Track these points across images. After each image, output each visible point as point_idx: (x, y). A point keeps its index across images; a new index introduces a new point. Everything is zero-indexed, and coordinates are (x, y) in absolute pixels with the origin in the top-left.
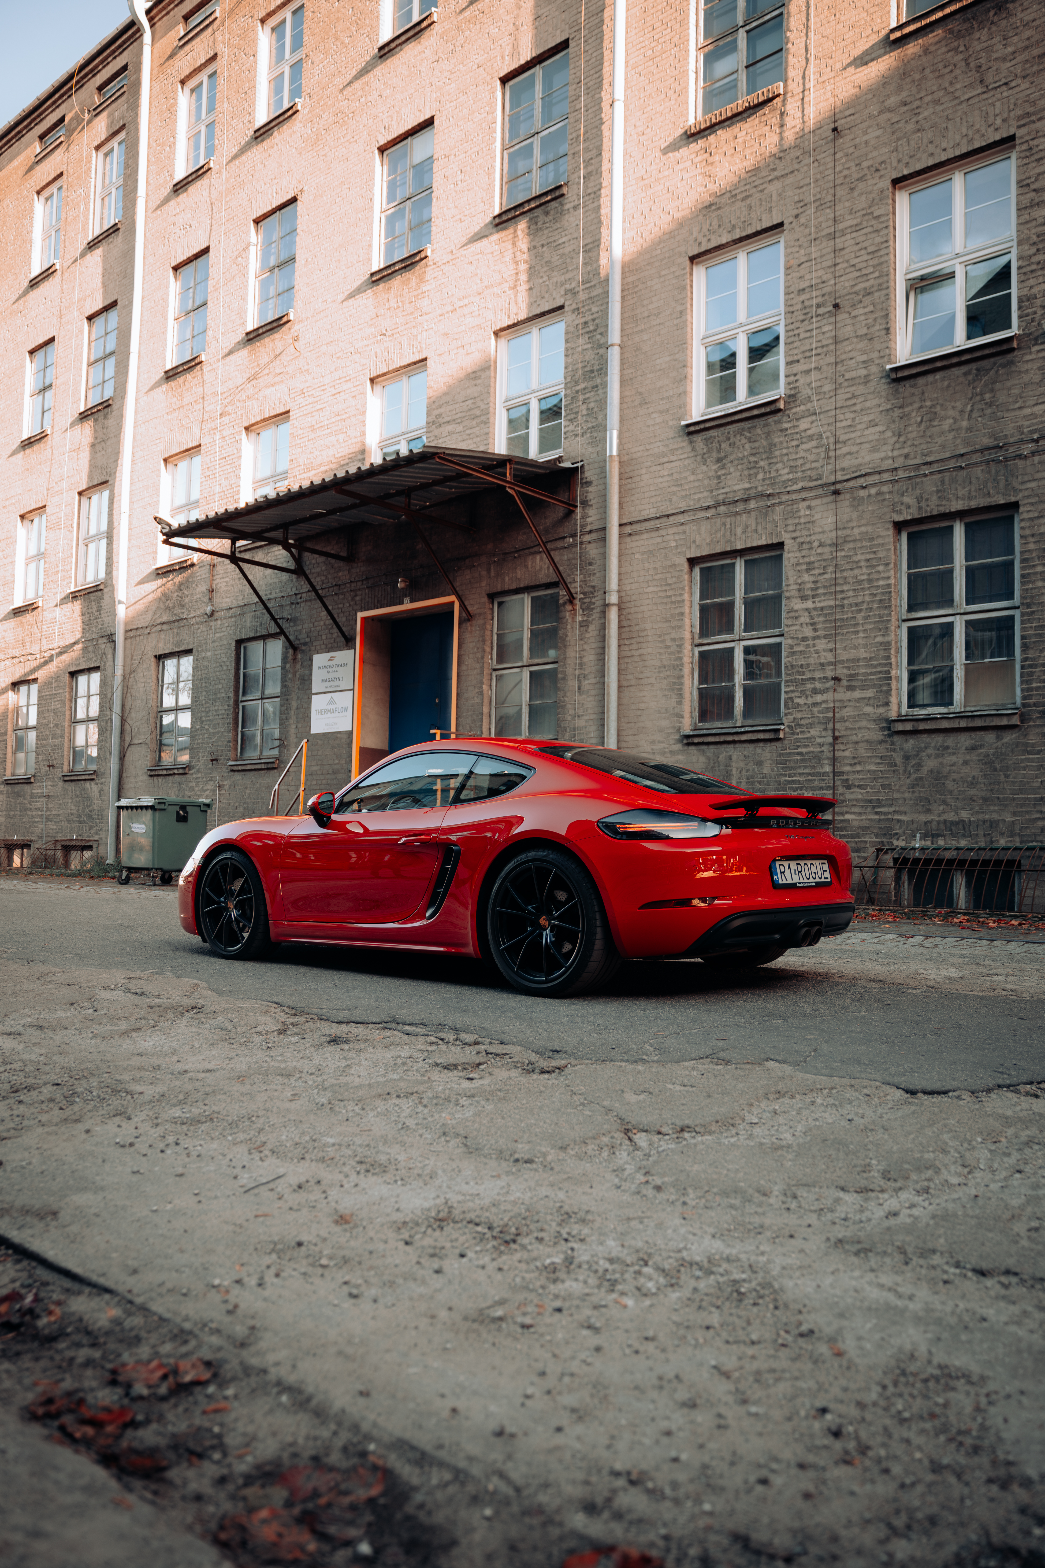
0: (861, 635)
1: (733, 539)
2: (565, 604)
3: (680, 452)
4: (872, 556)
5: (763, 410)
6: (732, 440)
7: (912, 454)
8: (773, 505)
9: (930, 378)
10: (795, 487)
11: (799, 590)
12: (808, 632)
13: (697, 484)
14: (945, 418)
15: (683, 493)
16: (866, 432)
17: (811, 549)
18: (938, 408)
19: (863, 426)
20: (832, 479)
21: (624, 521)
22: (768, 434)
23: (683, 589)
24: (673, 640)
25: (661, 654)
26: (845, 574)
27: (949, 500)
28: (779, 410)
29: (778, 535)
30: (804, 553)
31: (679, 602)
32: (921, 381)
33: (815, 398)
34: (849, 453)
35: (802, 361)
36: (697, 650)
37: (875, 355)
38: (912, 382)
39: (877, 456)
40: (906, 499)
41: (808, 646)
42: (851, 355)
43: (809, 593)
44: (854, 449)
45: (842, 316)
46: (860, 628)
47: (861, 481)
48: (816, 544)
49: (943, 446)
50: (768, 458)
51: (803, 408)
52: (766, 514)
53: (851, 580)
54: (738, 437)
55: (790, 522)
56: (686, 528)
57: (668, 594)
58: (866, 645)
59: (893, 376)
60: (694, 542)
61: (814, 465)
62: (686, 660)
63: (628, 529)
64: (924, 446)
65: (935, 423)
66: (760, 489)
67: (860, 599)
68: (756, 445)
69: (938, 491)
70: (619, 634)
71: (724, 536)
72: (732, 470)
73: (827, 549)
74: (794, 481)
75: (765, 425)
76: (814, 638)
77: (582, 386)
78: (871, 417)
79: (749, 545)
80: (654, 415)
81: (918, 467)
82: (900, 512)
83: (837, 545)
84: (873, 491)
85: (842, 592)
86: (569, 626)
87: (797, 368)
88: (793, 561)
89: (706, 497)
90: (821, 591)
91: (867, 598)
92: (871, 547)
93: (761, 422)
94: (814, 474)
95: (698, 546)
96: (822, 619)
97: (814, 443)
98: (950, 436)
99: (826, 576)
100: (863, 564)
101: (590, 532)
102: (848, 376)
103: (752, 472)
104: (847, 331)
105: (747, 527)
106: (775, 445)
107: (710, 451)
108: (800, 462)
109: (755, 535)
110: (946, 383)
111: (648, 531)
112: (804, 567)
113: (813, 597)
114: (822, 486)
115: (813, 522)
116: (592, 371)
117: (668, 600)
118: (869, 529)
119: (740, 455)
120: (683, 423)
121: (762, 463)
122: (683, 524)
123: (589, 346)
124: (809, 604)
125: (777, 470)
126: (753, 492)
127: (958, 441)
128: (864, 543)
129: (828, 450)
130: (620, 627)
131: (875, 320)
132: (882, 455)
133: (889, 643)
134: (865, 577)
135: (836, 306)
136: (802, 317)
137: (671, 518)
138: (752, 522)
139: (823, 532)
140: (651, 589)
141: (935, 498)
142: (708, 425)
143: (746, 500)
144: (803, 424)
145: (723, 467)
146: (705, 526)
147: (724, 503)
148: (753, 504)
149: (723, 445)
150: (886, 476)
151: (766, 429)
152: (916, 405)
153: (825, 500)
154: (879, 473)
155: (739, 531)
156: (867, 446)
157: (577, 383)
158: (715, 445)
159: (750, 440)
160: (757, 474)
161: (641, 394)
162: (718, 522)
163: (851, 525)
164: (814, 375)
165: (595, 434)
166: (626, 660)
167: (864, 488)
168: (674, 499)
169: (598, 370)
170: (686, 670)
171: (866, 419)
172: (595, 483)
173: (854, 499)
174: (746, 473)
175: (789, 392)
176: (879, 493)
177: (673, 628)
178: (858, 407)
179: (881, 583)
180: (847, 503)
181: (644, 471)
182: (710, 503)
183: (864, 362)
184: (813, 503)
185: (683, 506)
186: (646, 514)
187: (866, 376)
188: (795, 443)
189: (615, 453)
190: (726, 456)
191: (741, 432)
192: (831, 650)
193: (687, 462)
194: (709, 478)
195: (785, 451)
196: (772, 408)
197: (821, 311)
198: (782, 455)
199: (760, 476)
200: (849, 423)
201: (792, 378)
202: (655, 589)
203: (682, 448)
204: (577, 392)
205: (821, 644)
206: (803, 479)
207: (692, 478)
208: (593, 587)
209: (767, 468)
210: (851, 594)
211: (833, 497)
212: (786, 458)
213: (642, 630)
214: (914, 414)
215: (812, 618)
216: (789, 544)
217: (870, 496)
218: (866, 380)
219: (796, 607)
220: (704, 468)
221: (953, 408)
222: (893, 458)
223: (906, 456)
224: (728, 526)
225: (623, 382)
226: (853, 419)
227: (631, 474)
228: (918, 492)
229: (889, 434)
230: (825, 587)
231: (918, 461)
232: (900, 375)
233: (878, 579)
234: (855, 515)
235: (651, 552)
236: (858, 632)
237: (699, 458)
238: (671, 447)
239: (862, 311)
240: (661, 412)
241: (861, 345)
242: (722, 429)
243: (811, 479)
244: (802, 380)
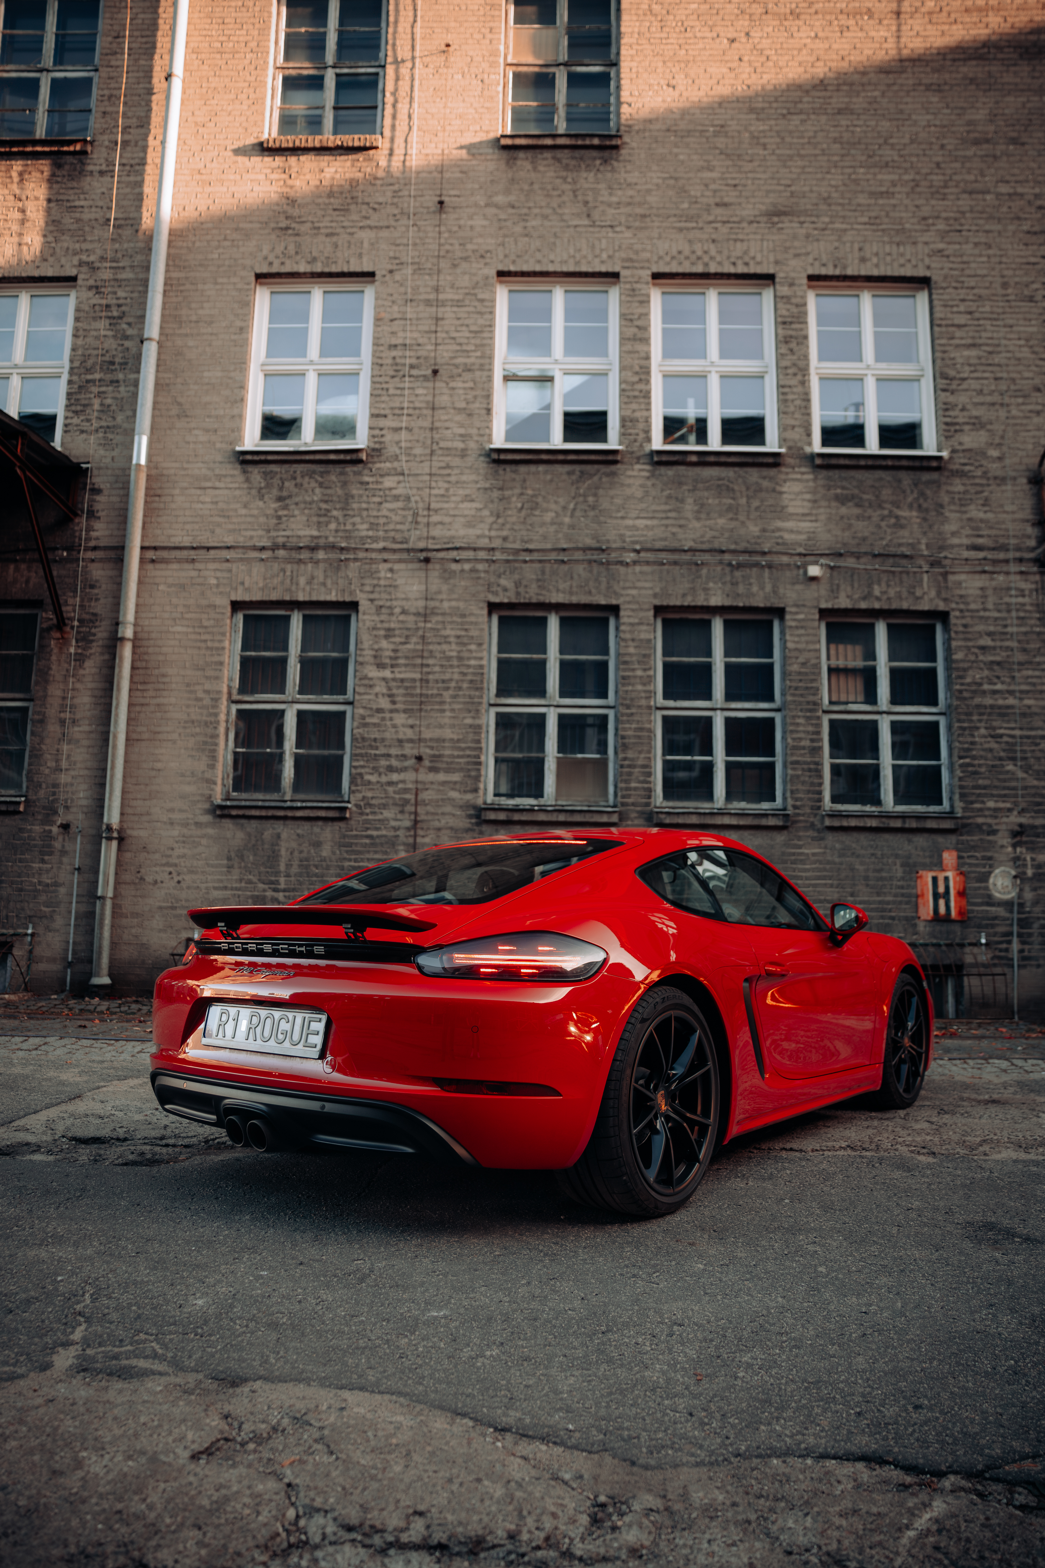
0: (448, 714)
1: (294, 588)
2: (49, 629)
3: (229, 479)
4: (463, 633)
5: (342, 457)
6: (299, 480)
7: (511, 539)
8: (347, 560)
9: (533, 468)
10: (374, 546)
11: (375, 657)
12: (384, 703)
13: (249, 519)
14: (547, 510)
15: (231, 527)
16: (461, 506)
17: (391, 614)
18: (540, 499)
19: (458, 499)
20: (421, 545)
21: (147, 544)
22: (345, 484)
23: (224, 634)
24: (207, 692)
25: (188, 706)
26: (431, 647)
27: (549, 591)
28: (361, 461)
29: (351, 593)
30: (383, 617)
31: (217, 649)
32: (523, 469)
33: (404, 458)
34: (441, 523)
35: (390, 417)
36: (234, 708)
37: (474, 431)
38: (513, 467)
39: (472, 532)
40: (503, 582)
41: (383, 719)
42: (447, 424)
43: (387, 661)
44: (447, 520)
45: (438, 384)
46: (447, 707)
47: (454, 554)
48: (397, 610)
49: (545, 537)
50: (343, 509)
51: (388, 465)
52: (338, 569)
53: (438, 655)
54: (307, 479)
55: (367, 581)
56: (234, 567)
57: (203, 637)
58: (453, 726)
59: (495, 456)
60: (243, 583)
61: (399, 527)
62: (222, 717)
63: (150, 554)
64: (524, 533)
65: (537, 513)
66: (331, 539)
67: (447, 676)
68: (329, 491)
69: (538, 580)
70: (132, 676)
71: (282, 583)
72: (297, 512)
73: (411, 618)
74: (375, 539)
75: (341, 474)
76: (391, 711)
77: (97, 376)
78: (467, 492)
79: (314, 598)
80: (196, 432)
81: (517, 552)
82: (496, 593)
83: (425, 615)
84: (467, 567)
85: (428, 666)
86: (54, 658)
87: (382, 423)
88: (368, 624)
89: (261, 537)
90: (402, 661)
91: (456, 677)
92: (462, 624)
93: (338, 469)
94: (398, 536)
95: (247, 590)
96: (401, 691)
97: (400, 504)
98: (552, 529)
99: (408, 646)
100: (452, 639)
101: (95, 548)
102: (442, 444)
103: (322, 519)
104: (444, 400)
105: (313, 578)
106: (353, 497)
107: (269, 486)
108: (382, 521)
109: (323, 589)
110: (549, 477)
111: (179, 561)
112: (382, 633)
113: (392, 666)
114: (408, 550)
115: (396, 587)
116: (112, 363)
117: (203, 645)
118: (461, 605)
119: (308, 499)
120: (238, 449)
121: (335, 513)
122: (228, 561)
123: (110, 333)
124: (387, 673)
125: (354, 524)
126: (322, 542)
127: (560, 535)
128: (455, 619)
129: (416, 515)
130: (133, 668)
131: (475, 397)
132: (479, 532)
133: (479, 727)
134: (454, 654)
135: (435, 372)
136: (392, 373)
137: (212, 552)
138: (320, 574)
139: (407, 599)
140: (179, 629)
141: (534, 586)
142: (270, 457)
143: (313, 549)
144: (389, 482)
145: (286, 507)
146: (258, 569)
147: (284, 547)
148: (321, 555)
149: (287, 484)
150: (482, 555)
151: (342, 478)
152: (517, 491)
153: (410, 566)
154: (475, 549)
155: (302, 581)
156: (462, 519)
157: (89, 371)
158: (276, 481)
159: (321, 485)
160: (327, 524)
161: (180, 404)
162: (276, 566)
163: (440, 597)
164: (404, 435)
165: (110, 436)
166: (138, 708)
167: (456, 561)
168: (218, 531)
169: (121, 364)
170: (222, 729)
171: (461, 492)
172: (106, 492)
173: (445, 571)
174: (315, 519)
175: (372, 445)
176: (473, 570)
177: (207, 678)
178: (453, 479)
179: (473, 662)
180: (436, 574)
181: (177, 492)
182: (265, 543)
183: (461, 435)
184: (396, 567)
185: (229, 540)
186: (176, 541)
187: (463, 450)
188: (377, 499)
189: (143, 461)
190: (290, 497)
191: (311, 474)
192: (412, 727)
193: (237, 492)
194: (267, 516)
195: (364, 506)
196: (354, 456)
197: (414, 372)
198: (361, 509)
199: (333, 526)
200: (442, 492)
201: (377, 432)
202: (184, 629)
203: (232, 476)
204: (88, 381)
205: (400, 719)
206: (385, 539)
207: (243, 512)
208: (95, 615)
209: (341, 519)
210: (437, 669)
211: (423, 565)
212: (365, 513)
213: (164, 676)
214: (514, 499)
215: (389, 689)
216: (364, 605)
217: (462, 571)
218: (463, 453)
219: (371, 675)
220: (261, 504)
221: (556, 502)
222: (490, 538)
223: (505, 539)
224: (288, 573)
225: (159, 386)
226: (447, 490)
227: (159, 492)
228: (516, 577)
229: (486, 513)
230: (407, 658)
231: (517, 546)
232: (502, 457)
233: (469, 659)
234: (445, 588)
235: (183, 587)
236: (443, 711)
237: (254, 492)
238: (217, 472)
239: (460, 385)
240: (207, 431)
241: (458, 418)
242: (286, 466)
243: (394, 541)
244: (389, 437)
